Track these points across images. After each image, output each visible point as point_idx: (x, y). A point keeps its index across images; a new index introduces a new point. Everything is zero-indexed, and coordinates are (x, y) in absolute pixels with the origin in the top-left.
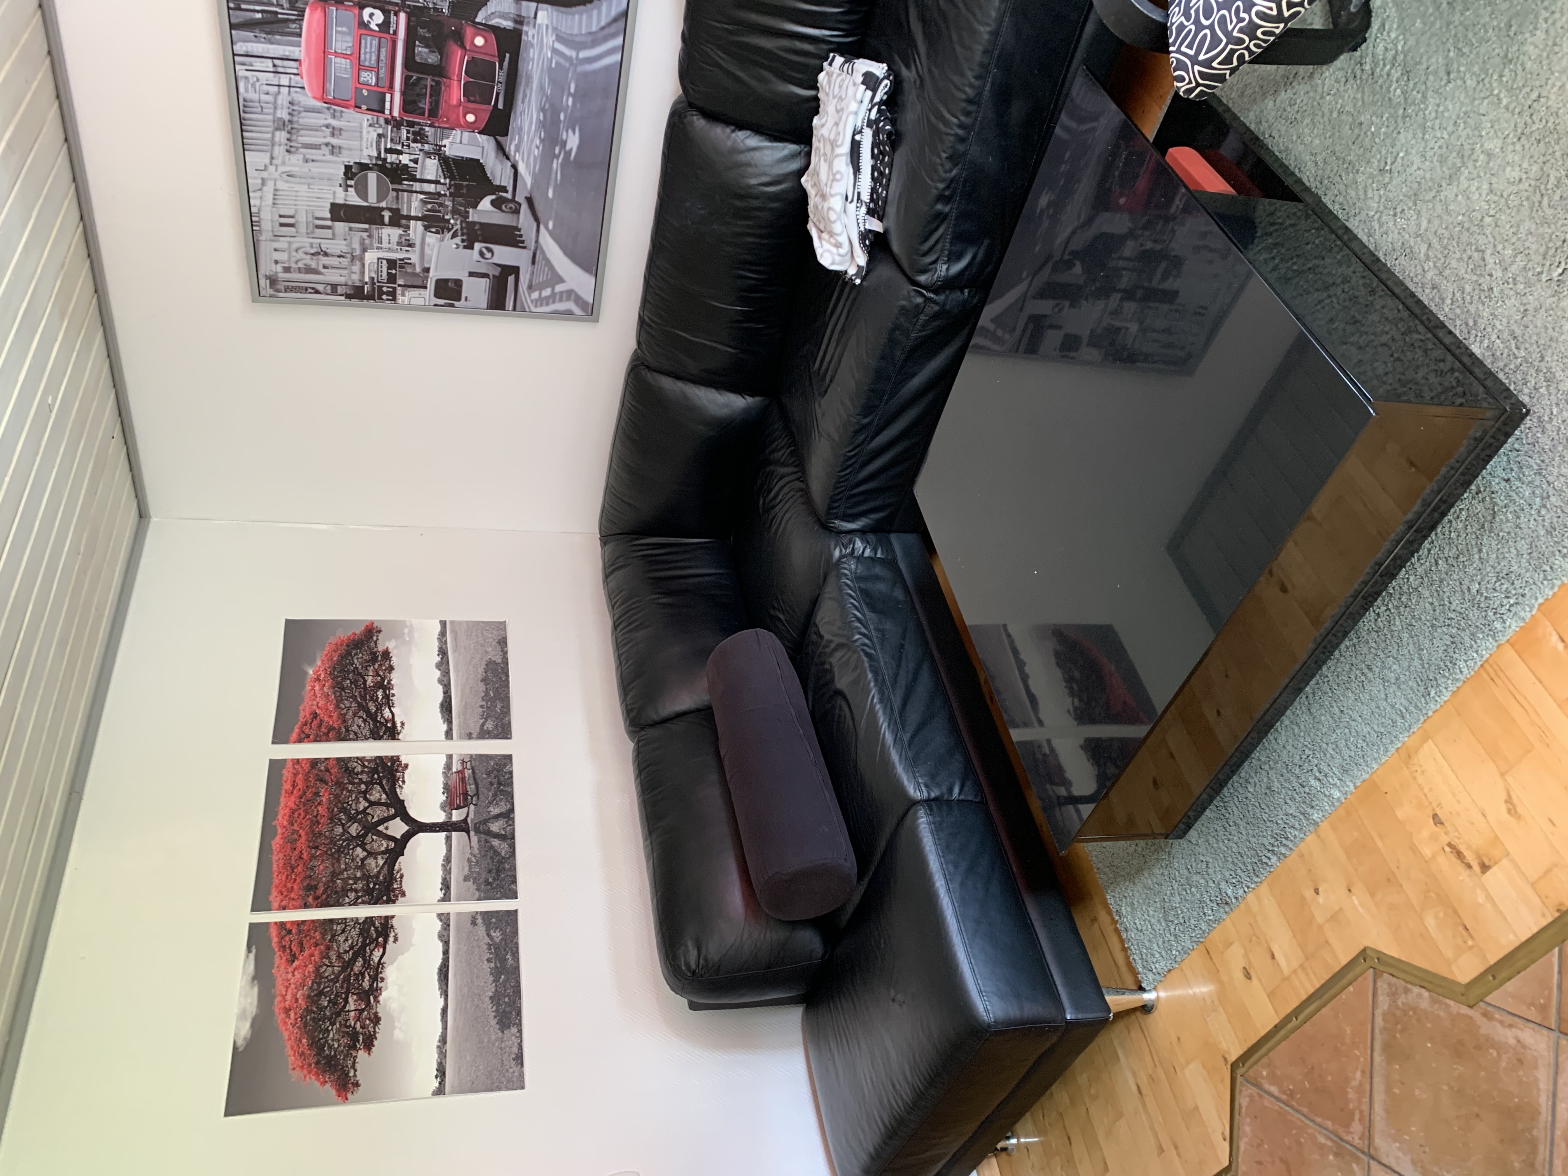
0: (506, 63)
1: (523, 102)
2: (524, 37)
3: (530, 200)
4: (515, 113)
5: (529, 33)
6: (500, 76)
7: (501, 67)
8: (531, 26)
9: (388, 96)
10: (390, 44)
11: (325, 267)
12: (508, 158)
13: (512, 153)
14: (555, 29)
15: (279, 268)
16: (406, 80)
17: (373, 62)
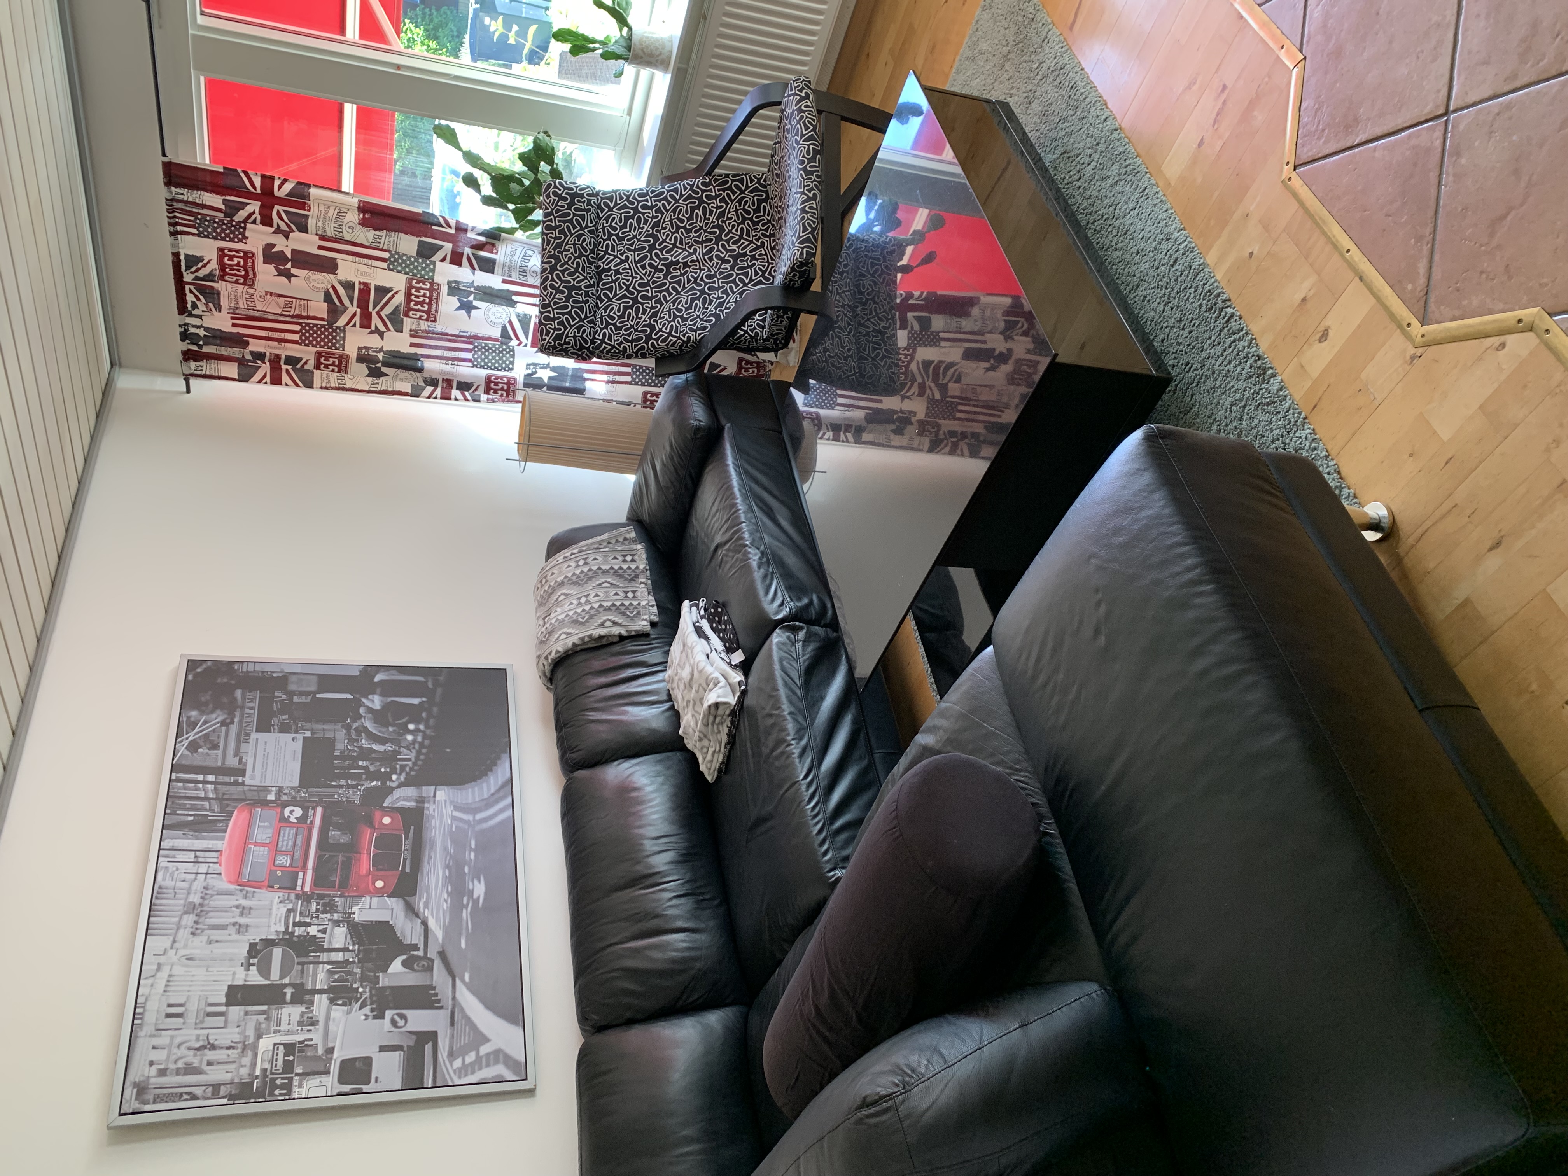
0: (411, 835)
1: (429, 863)
2: (426, 812)
3: (442, 955)
4: (422, 874)
5: (430, 808)
6: (406, 844)
7: (407, 838)
8: (432, 802)
9: (301, 875)
10: (306, 831)
11: (209, 1064)
12: (417, 916)
13: (422, 910)
14: (452, 802)
15: (153, 1071)
16: (319, 859)
17: (289, 847)
